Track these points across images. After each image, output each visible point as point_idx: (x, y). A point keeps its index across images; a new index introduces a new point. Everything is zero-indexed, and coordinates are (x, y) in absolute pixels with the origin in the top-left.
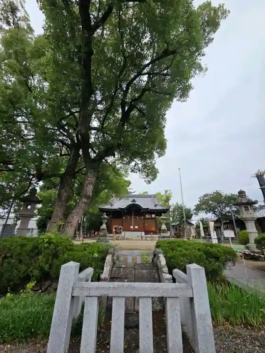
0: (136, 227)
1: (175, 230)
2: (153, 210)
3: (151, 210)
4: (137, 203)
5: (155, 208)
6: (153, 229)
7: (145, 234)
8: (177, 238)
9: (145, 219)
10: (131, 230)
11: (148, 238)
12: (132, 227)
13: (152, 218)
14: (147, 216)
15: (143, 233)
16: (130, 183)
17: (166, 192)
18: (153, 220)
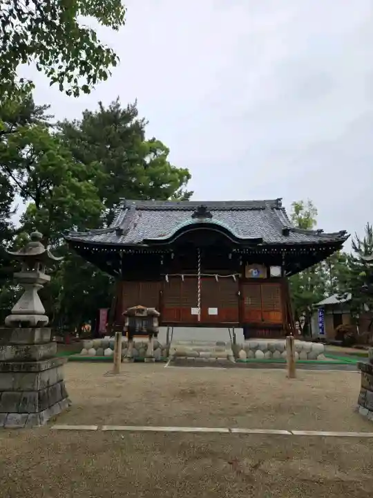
0: (213, 311)
1: (331, 321)
2: (279, 246)
3: (270, 246)
4: (214, 220)
5: (285, 240)
6: (276, 317)
7: (247, 337)
8: (343, 345)
9: (243, 281)
10: (193, 323)
11: (259, 353)
12: (195, 311)
13: (271, 279)
14: (253, 272)
15: (239, 332)
16: (189, 177)
17: (298, 209)
18: (277, 286)
